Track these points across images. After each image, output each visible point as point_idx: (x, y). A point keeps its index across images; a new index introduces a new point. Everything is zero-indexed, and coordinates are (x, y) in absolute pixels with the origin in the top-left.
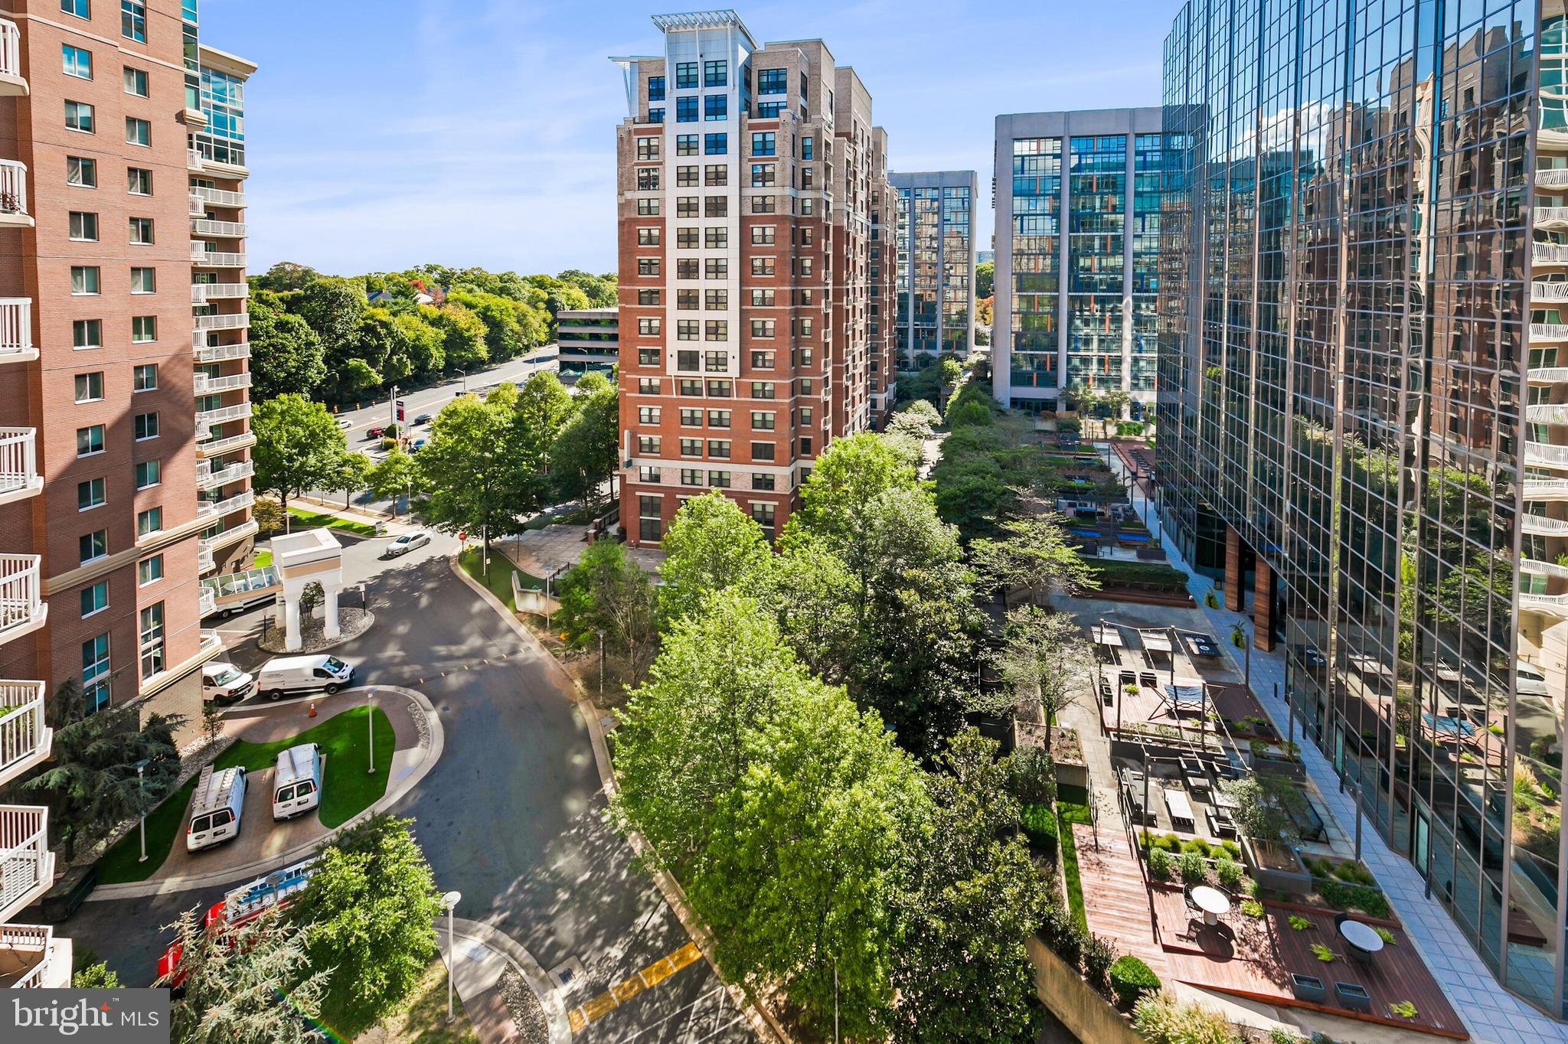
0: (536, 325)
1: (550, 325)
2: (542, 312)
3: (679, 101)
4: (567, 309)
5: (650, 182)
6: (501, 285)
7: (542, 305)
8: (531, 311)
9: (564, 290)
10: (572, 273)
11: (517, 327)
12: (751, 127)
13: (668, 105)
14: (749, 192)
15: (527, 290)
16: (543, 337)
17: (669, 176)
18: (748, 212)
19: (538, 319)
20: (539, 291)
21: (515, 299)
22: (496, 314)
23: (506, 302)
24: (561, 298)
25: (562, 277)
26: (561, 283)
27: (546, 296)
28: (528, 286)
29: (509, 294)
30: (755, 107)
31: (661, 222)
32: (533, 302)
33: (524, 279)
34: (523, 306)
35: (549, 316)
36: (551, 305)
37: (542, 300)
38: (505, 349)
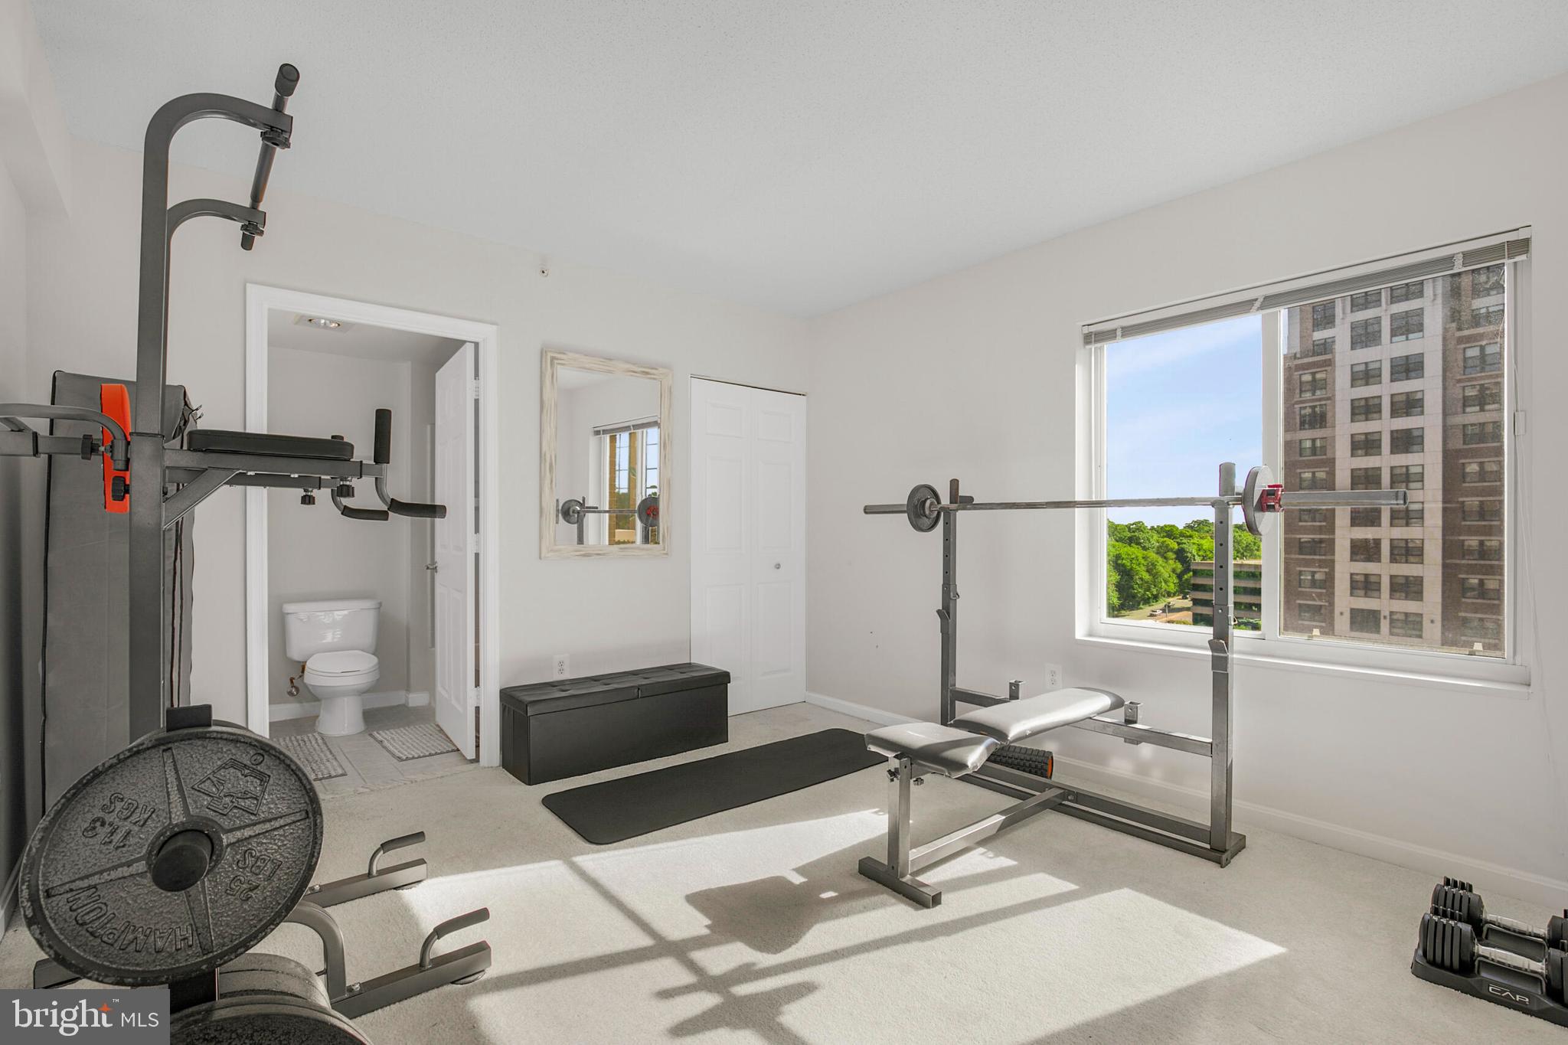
0: (1166, 575)
1: (1180, 576)
2: (1171, 562)
3: (1354, 327)
4: (1198, 559)
5: (1318, 419)
6: (1129, 535)
7: (1171, 555)
8: (1160, 560)
9: (1195, 540)
10: (1200, 523)
11: (1146, 576)
12: (1460, 340)
13: (1340, 334)
14: (1459, 420)
15: (1155, 540)
16: (1172, 588)
17: (1341, 412)
18: (1457, 444)
19: (1167, 569)
20: (1169, 541)
21: (1145, 548)
22: (1127, 563)
23: (1135, 551)
24: (1192, 549)
25: (1189, 526)
26: (1189, 532)
27: (1176, 547)
28: (1156, 537)
29: (1138, 544)
30: (1466, 316)
31: (1331, 463)
32: (1162, 551)
33: (1152, 528)
34: (1152, 555)
35: (1179, 567)
36: (1181, 555)
37: (1171, 550)
38: (1134, 596)
